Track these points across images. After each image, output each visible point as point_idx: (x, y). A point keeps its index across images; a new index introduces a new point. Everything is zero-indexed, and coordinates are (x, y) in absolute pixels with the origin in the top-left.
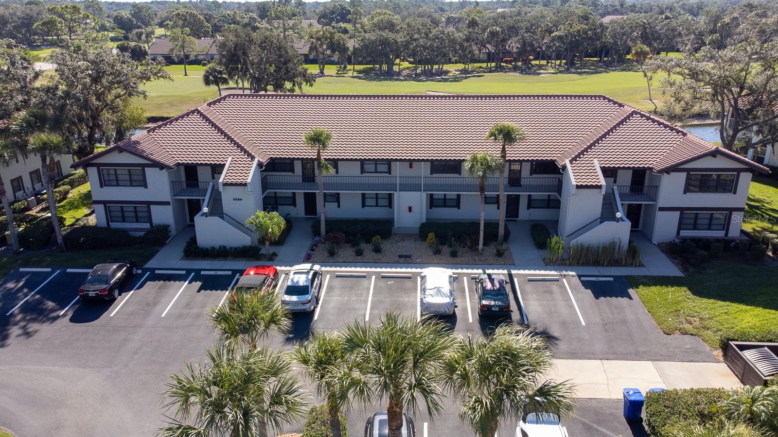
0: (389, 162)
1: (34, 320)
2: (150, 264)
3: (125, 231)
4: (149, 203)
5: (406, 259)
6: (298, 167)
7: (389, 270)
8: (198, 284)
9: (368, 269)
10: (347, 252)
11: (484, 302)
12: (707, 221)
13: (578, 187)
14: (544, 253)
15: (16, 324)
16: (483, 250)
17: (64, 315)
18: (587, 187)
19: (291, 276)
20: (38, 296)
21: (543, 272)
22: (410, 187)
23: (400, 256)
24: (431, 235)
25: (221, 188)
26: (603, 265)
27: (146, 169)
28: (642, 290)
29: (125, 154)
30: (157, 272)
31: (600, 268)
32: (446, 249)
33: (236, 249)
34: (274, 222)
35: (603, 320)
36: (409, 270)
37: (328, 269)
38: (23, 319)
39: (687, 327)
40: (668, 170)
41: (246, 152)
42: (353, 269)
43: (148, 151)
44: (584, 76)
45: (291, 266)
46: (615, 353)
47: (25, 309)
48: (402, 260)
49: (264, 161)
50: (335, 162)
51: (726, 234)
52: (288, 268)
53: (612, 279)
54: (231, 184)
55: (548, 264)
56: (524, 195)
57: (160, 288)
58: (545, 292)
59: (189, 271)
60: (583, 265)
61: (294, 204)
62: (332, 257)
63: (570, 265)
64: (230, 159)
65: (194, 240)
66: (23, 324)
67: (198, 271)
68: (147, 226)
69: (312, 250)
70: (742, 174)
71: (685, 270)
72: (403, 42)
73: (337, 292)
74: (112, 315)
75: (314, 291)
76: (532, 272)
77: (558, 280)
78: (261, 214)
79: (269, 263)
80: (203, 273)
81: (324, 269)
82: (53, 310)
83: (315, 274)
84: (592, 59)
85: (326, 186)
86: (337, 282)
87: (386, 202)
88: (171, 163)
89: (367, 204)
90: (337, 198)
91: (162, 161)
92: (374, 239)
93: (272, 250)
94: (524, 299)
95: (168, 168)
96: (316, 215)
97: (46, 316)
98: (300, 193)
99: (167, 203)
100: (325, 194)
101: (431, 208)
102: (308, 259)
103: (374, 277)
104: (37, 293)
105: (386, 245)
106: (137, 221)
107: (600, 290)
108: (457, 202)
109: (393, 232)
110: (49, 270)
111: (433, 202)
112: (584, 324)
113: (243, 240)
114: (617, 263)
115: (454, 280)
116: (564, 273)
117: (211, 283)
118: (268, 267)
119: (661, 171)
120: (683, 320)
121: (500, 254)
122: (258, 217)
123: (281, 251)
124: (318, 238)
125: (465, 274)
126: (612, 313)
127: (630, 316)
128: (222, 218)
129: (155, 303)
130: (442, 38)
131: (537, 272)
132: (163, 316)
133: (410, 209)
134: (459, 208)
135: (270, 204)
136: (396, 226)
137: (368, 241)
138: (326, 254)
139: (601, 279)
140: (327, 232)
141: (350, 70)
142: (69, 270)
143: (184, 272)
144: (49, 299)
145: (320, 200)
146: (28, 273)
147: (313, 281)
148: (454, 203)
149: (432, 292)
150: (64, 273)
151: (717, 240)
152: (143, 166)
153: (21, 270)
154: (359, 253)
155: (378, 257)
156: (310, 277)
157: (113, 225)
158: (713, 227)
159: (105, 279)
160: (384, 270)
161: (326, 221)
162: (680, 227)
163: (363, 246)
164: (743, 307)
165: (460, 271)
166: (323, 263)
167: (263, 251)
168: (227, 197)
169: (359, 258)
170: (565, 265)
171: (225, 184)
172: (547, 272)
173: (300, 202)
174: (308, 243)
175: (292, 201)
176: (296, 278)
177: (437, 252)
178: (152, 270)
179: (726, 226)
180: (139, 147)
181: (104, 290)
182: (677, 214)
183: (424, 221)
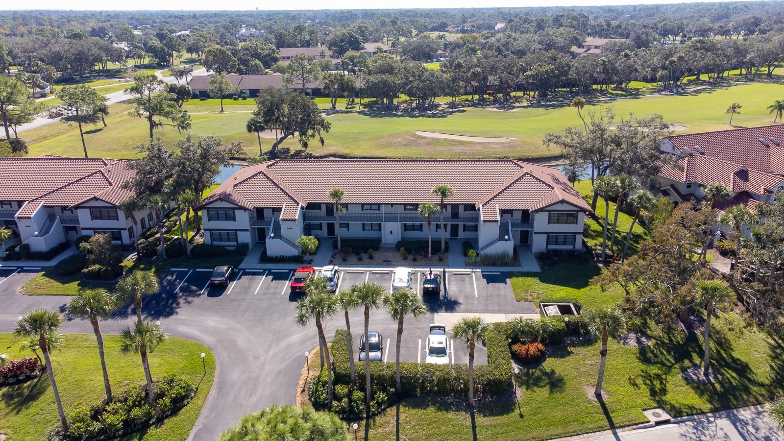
0: (379, 205)
1: (189, 296)
2: (241, 266)
3: (223, 247)
4: (236, 230)
5: (387, 263)
6: (324, 208)
7: (377, 269)
8: (271, 277)
9: (365, 269)
10: (354, 258)
11: (426, 286)
12: (563, 240)
13: (484, 221)
14: (466, 259)
15: (181, 297)
16: (431, 257)
17: (203, 293)
18: (489, 221)
19: (323, 272)
20: (186, 284)
21: (463, 270)
22: (392, 219)
23: (384, 261)
24: (402, 249)
25: (281, 222)
26: (497, 266)
27: (236, 211)
28: (514, 279)
29: (224, 202)
30: (247, 270)
31: (495, 268)
32: (410, 257)
33: (289, 257)
34: (311, 242)
35: (487, 295)
36: (388, 269)
37: (342, 268)
38: (183, 295)
39: (530, 298)
40: (537, 211)
41: (294, 200)
42: (356, 269)
43: (237, 200)
44: (550, 110)
45: (322, 266)
46: (488, 310)
47: (182, 289)
48: (385, 263)
49: (305, 205)
50: (346, 205)
51: (574, 247)
52: (320, 268)
53: (499, 273)
54: (287, 220)
55: (468, 265)
56: (461, 224)
57: (250, 279)
58: (461, 280)
59: (265, 270)
60: (487, 265)
61: (321, 229)
62: (344, 262)
63: (479, 265)
64: (285, 205)
65: (265, 251)
66: (184, 297)
67: (270, 270)
68: (235, 243)
69: (333, 257)
70: (579, 213)
71: (542, 268)
72: (400, 84)
73: (348, 281)
74: (228, 293)
75: (335, 280)
76: (457, 270)
77: (470, 274)
78: (304, 237)
79: (309, 265)
80: (272, 271)
81: (340, 268)
82: (196, 291)
83: (336, 271)
84: (564, 89)
85: (341, 218)
86: (348, 276)
87: (377, 228)
88: (251, 207)
89: (366, 229)
90: (347, 226)
91: (246, 206)
92: (369, 251)
93: (310, 257)
94: (448, 284)
95: (249, 210)
96: (334, 235)
97: (194, 294)
98: (324, 223)
99: (248, 230)
100: (340, 223)
101: (405, 231)
102: (331, 263)
103: (368, 273)
104: (185, 282)
105: (376, 255)
106: (229, 241)
107: (490, 279)
108: (420, 228)
109: (381, 246)
110: (187, 269)
111: (406, 228)
112: (477, 296)
113: (295, 252)
114: (506, 264)
115: (410, 274)
116: (475, 270)
117: (278, 277)
118: (310, 267)
119: (533, 212)
120: (529, 294)
121: (441, 260)
122: (302, 239)
123: (316, 258)
124: (336, 251)
125: (419, 271)
126: (493, 291)
127: (502, 292)
128: (281, 239)
129: (250, 288)
130: (432, 80)
131: (460, 270)
132: (255, 293)
133: (391, 232)
134: (422, 231)
135: (308, 230)
136: (383, 242)
137: (366, 252)
138: (341, 260)
139: (493, 273)
140: (341, 247)
141: (358, 104)
142: (197, 270)
143: (262, 271)
144: (193, 285)
145: (337, 227)
146: (176, 271)
147: (335, 275)
148: (419, 228)
149: (398, 281)
150: (194, 271)
151: (568, 251)
152: (234, 209)
153: (172, 269)
154: (360, 259)
155: (371, 261)
156: (333, 273)
157: (214, 243)
158: (567, 243)
159: (222, 274)
160: (374, 269)
161: (341, 240)
162: (548, 244)
163: (363, 255)
164: (562, 287)
165: (417, 269)
166: (340, 265)
167: (305, 258)
168: (284, 227)
169: (360, 262)
170: (476, 266)
171: (283, 220)
172: (466, 270)
173: (325, 228)
174: (330, 254)
175: (320, 227)
176: (326, 273)
177: (405, 259)
178: (244, 270)
179: (574, 243)
180: (232, 198)
181: (223, 280)
182: (546, 235)
183: (400, 239)
